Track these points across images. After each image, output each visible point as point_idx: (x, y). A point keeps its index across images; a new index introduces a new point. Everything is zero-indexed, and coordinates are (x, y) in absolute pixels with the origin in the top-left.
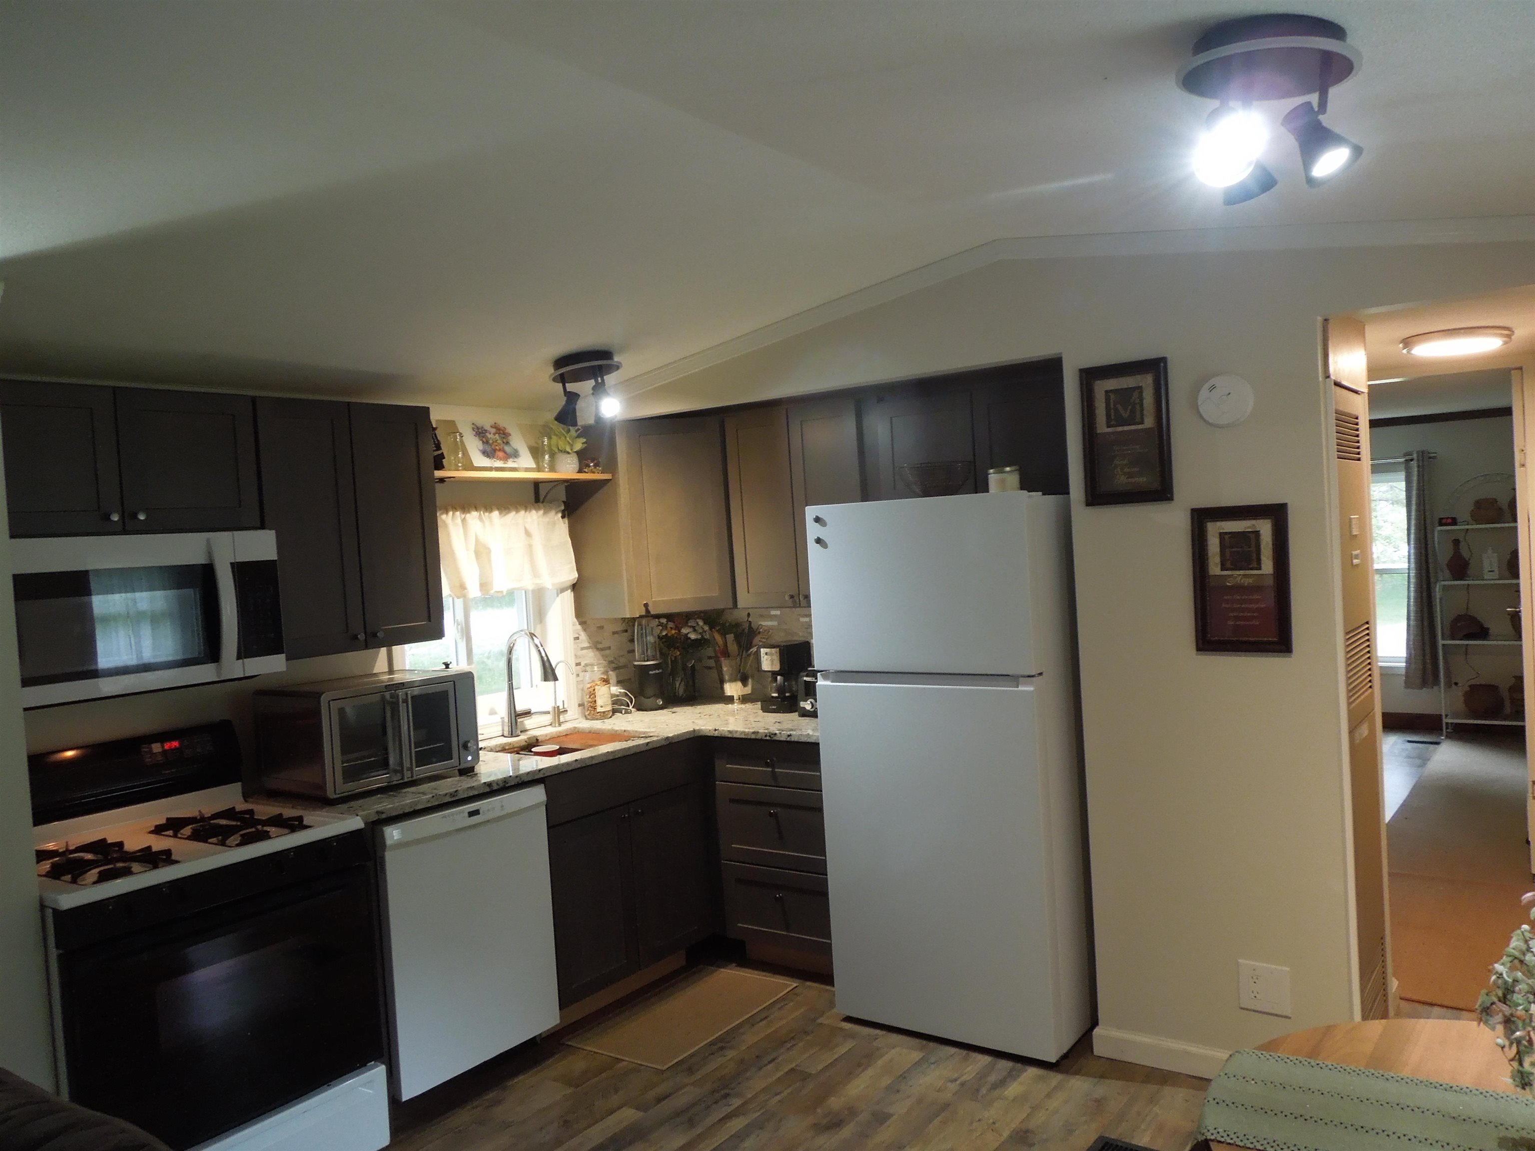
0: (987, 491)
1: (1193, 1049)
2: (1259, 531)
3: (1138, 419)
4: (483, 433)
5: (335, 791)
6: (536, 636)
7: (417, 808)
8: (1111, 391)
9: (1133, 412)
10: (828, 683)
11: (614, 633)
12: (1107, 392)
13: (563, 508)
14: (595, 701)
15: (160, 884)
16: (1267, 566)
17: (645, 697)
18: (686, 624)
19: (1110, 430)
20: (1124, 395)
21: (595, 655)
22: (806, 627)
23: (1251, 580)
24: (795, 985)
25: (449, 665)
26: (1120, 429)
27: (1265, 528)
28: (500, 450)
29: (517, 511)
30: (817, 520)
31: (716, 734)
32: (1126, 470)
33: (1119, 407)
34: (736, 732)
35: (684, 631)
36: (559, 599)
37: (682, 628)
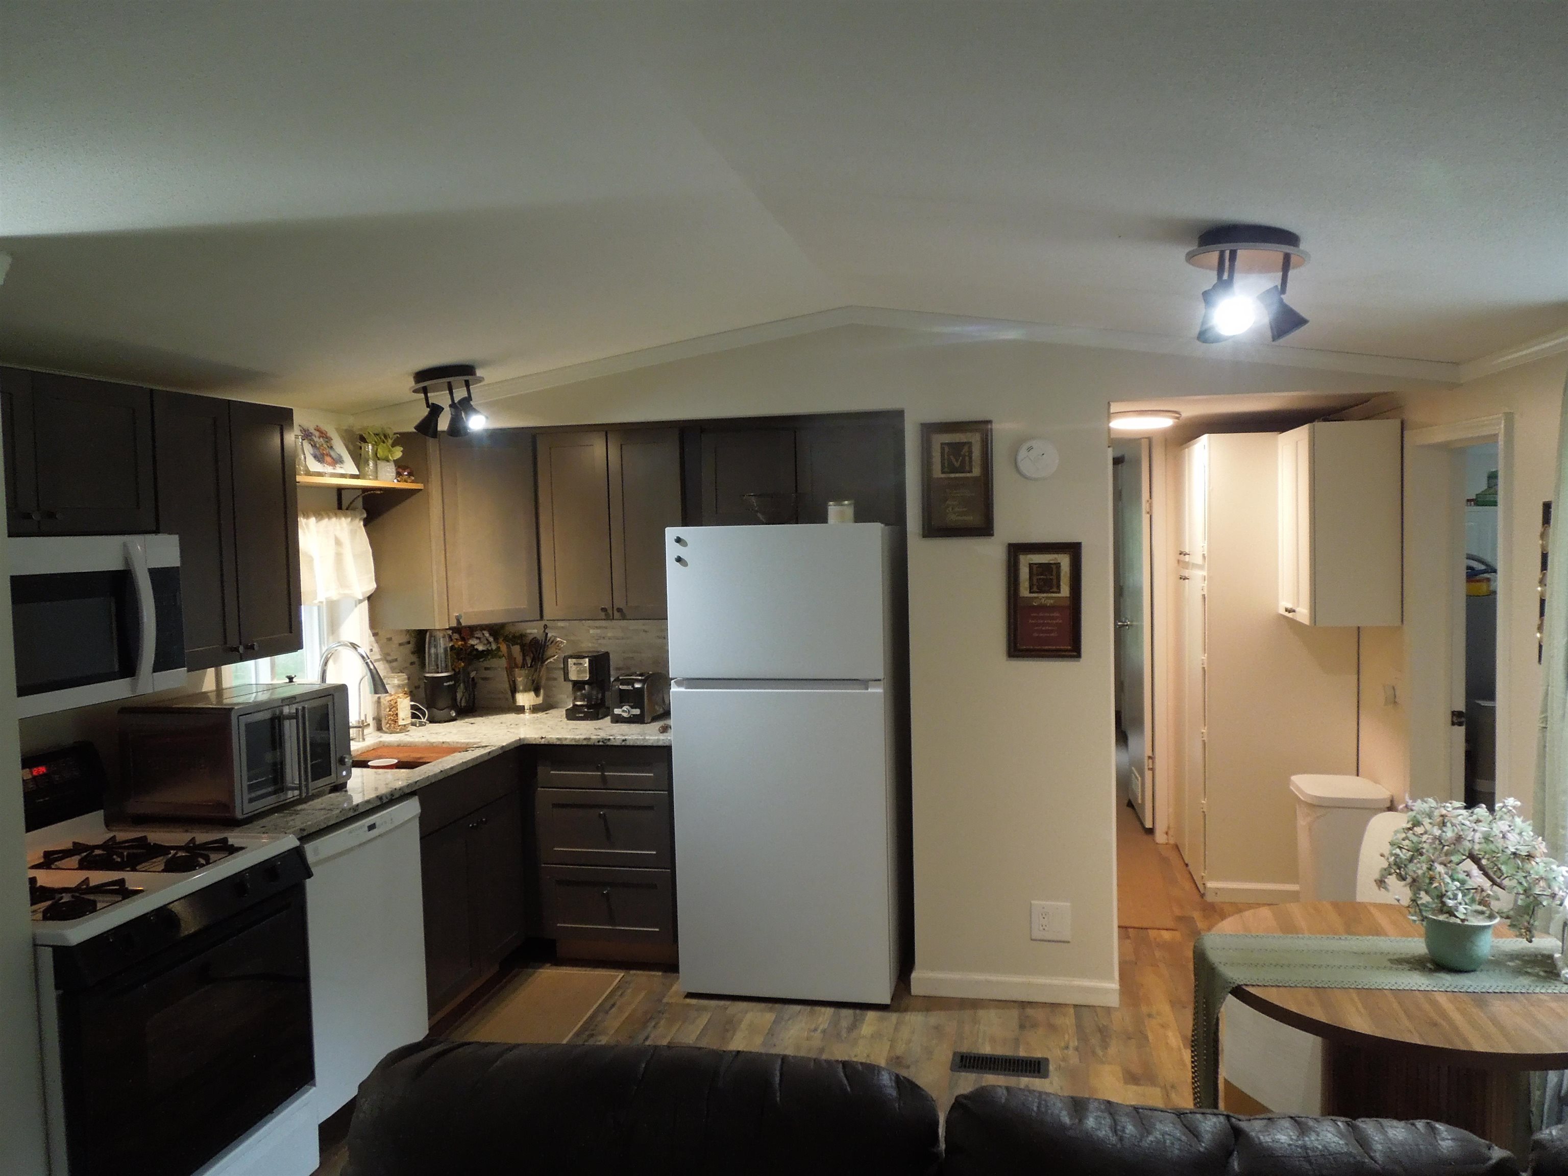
0: (826, 522)
1: (993, 978)
2: (1059, 563)
3: (967, 468)
4: (310, 436)
5: (243, 812)
6: (358, 646)
7: (330, 823)
8: (946, 444)
9: (963, 462)
10: (682, 689)
11: (400, 645)
12: (942, 444)
13: (365, 516)
14: (397, 714)
15: (148, 913)
16: (1065, 591)
17: (438, 709)
18: (472, 636)
19: (943, 476)
20: (956, 448)
21: (385, 668)
22: (597, 638)
23: (1052, 601)
24: (623, 974)
25: (292, 678)
26: (953, 475)
27: (1064, 561)
28: (327, 455)
29: (329, 518)
30: (678, 540)
31: (543, 742)
32: (956, 509)
33: (952, 457)
34: (566, 739)
35: (473, 642)
36: (357, 610)
37: (468, 639)
